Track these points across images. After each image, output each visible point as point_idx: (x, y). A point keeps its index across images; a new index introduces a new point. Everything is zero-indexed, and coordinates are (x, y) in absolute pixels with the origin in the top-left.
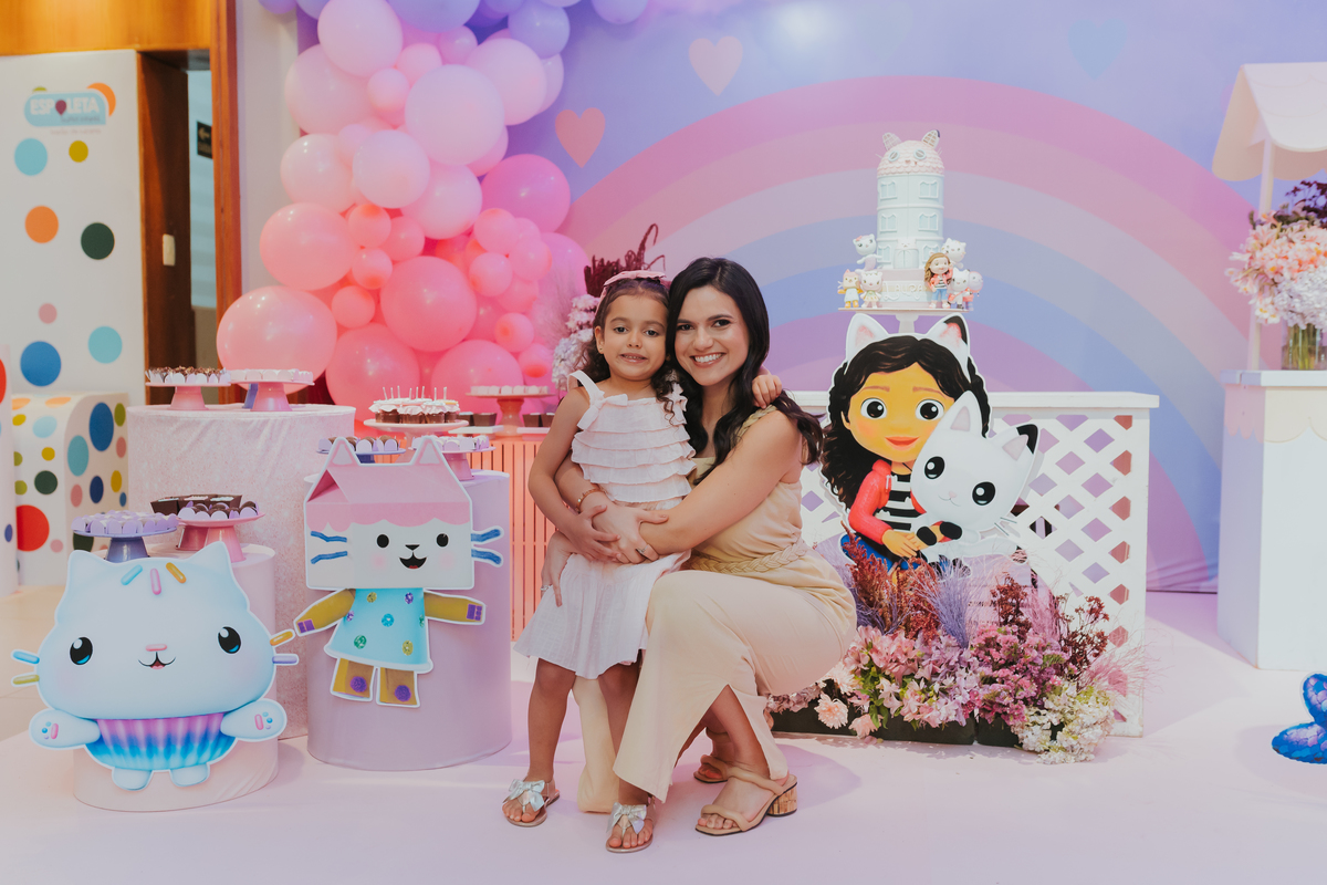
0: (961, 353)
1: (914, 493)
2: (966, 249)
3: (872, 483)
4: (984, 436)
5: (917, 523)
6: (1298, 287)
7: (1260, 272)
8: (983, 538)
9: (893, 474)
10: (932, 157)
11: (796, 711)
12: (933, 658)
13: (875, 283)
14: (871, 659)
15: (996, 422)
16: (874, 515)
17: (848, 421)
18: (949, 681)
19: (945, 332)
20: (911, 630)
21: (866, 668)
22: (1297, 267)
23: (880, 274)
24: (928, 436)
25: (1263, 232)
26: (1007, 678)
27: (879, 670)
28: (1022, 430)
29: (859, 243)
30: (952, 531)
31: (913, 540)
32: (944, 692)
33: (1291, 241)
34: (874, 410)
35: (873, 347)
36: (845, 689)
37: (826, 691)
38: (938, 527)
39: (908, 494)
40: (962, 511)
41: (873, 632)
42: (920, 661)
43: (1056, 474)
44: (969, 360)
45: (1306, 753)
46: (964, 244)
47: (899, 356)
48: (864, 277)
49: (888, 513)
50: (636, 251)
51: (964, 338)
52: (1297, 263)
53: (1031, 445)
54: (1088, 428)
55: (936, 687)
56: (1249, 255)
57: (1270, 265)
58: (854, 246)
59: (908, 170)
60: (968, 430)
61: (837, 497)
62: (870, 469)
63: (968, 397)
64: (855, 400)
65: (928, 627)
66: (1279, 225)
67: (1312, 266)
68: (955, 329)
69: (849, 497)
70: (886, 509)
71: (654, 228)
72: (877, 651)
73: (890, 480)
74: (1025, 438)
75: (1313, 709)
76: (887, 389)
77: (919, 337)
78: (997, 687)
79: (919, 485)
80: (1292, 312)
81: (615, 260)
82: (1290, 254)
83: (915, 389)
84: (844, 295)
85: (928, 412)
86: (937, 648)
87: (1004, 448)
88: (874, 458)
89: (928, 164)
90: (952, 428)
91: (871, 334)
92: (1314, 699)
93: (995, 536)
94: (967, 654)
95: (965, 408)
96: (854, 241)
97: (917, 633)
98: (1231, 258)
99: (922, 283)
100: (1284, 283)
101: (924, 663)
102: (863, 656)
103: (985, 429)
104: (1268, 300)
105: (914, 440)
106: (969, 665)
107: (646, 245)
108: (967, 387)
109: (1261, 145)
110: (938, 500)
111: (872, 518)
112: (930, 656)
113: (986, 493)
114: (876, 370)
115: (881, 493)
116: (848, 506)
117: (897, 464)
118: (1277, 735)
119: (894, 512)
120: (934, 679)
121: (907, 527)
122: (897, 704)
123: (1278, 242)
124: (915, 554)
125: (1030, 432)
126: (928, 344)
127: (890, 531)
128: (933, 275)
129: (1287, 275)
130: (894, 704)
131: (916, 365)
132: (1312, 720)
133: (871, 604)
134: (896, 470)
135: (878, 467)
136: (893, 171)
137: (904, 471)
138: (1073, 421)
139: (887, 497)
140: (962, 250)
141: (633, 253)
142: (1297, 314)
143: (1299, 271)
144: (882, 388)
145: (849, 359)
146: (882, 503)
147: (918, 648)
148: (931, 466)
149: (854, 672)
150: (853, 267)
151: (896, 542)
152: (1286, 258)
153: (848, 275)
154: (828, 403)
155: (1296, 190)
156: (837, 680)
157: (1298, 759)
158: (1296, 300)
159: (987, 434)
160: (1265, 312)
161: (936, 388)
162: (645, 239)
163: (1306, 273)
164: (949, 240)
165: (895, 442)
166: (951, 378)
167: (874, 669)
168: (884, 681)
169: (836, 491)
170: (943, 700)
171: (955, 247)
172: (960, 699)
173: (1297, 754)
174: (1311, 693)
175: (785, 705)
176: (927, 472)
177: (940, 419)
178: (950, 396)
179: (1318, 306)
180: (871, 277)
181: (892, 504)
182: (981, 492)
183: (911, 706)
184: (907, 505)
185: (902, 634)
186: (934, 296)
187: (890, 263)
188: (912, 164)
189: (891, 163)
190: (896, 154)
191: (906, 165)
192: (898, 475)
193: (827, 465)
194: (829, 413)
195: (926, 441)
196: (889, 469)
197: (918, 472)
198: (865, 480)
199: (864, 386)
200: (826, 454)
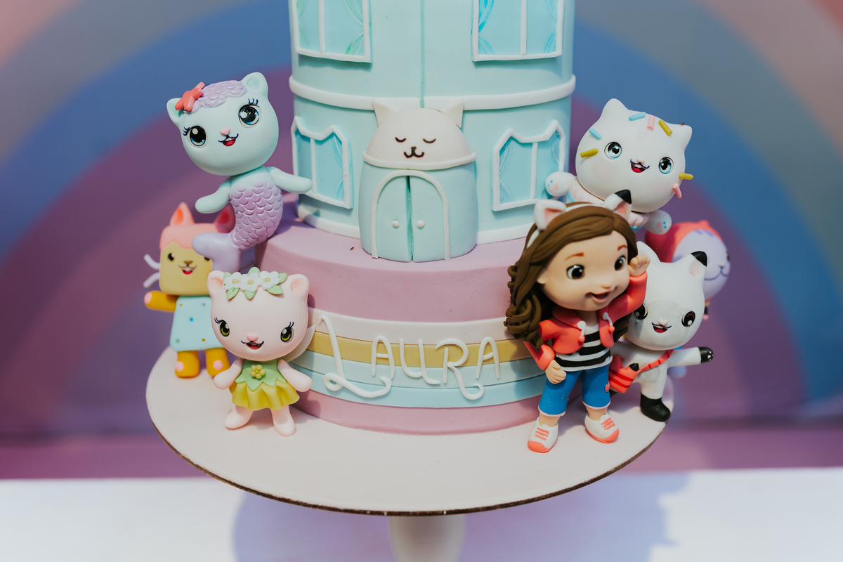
29: (193, 121)
128: (551, 308)
187: (348, 211)
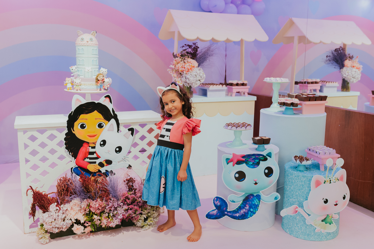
0: (110, 107)
1: (97, 152)
2: (107, 71)
3: (83, 150)
4: (118, 132)
5: (98, 161)
6: (188, 76)
7: (177, 71)
8: (118, 163)
9: (90, 147)
10: (95, 41)
11: (65, 231)
12: (110, 206)
13: (79, 83)
14: (90, 210)
15: (121, 128)
16: (84, 160)
17: (74, 131)
18: (115, 212)
19: (105, 100)
20: (101, 198)
21: (88, 213)
22: (187, 70)
23: (80, 80)
24: (101, 133)
25: (178, 59)
26: (132, 208)
27: (93, 213)
28: (129, 130)
29: (72, 68)
30: (109, 162)
31: (97, 167)
32: (114, 216)
33: (184, 62)
34: (83, 126)
35: (81, 106)
36: (82, 221)
37: (75, 223)
38: (105, 161)
39: (95, 152)
40: (112, 156)
41: (90, 201)
42: (105, 207)
43: (139, 141)
44: (113, 109)
45: (214, 217)
46: (107, 70)
47: (90, 108)
48: (75, 80)
49: (89, 159)
51: (111, 102)
52: (187, 69)
53: (132, 134)
54: (147, 128)
55: (111, 214)
56: (174, 66)
57: (180, 69)
58: (70, 69)
59: (88, 44)
60: (113, 131)
61: (71, 156)
62: (82, 146)
63: (113, 121)
64: (76, 124)
65: (107, 196)
66: (182, 58)
67: (191, 70)
68: (108, 99)
69: (75, 156)
70: (88, 158)
72: (92, 207)
73: (89, 148)
74: (130, 132)
75: (216, 206)
76: (87, 119)
77: (96, 102)
78: (130, 212)
79: (99, 149)
80: (186, 83)
82: (185, 67)
83: (96, 119)
84: (67, 86)
85: (100, 126)
86: (111, 202)
87: (124, 135)
88: (83, 142)
89: (94, 43)
90: (108, 130)
91: (80, 101)
92: (216, 203)
93: (122, 162)
94: (119, 202)
95: (112, 124)
96: (70, 68)
97: (103, 198)
98: (170, 67)
99: (94, 83)
100: (184, 75)
101: (107, 208)
102: (87, 209)
103: (118, 130)
104: (180, 79)
105: (96, 135)
106: (120, 206)
108: (112, 117)
109: (174, 32)
110: (104, 153)
111: (83, 161)
112: (108, 205)
113: (119, 150)
114: (83, 113)
115: (86, 153)
116: (75, 158)
117: (91, 143)
118: (207, 213)
119: (90, 158)
120: (110, 212)
121: (95, 163)
122: (99, 222)
123: (182, 62)
124: (98, 171)
125: (132, 130)
126: (99, 104)
127: (89, 165)
128: (98, 80)
129: (185, 72)
130: (98, 223)
131: (96, 111)
132: (215, 208)
133: (88, 192)
134: (90, 145)
135: (85, 145)
136: (83, 44)
137: (93, 145)
138: (143, 125)
139: (88, 154)
140: (106, 72)
142: (187, 83)
143: (188, 72)
144: (85, 119)
145: (73, 110)
146: (87, 156)
147: (104, 203)
148: (102, 143)
149: (84, 215)
150: (70, 76)
151: (92, 168)
152: (185, 68)
153: (67, 79)
154: (67, 125)
155: (183, 46)
156: (79, 219)
157: (212, 219)
158: (187, 80)
159: (119, 132)
160: (179, 82)
161: (103, 118)
163: (189, 72)
164: (102, 68)
165: (90, 136)
166: (108, 115)
167: (91, 213)
168: (95, 217)
169: (71, 154)
170: (114, 218)
171: (104, 70)
172: (119, 217)
173: (212, 218)
174: (215, 202)
175: (61, 229)
176: (101, 145)
177: (104, 128)
178: (107, 120)
179: (193, 82)
180: (77, 81)
181: (89, 156)
182: (117, 149)
183: (104, 223)
184: (95, 156)
185: (99, 200)
186: (99, 87)
187: (82, 75)
188: (89, 43)
189: (81, 41)
190: (83, 39)
191: (87, 43)
192: (91, 147)
193: (67, 146)
194: (67, 129)
195: (100, 135)
196: (89, 145)
197: (98, 145)
198: (81, 149)
199: (79, 119)
200: (67, 142)
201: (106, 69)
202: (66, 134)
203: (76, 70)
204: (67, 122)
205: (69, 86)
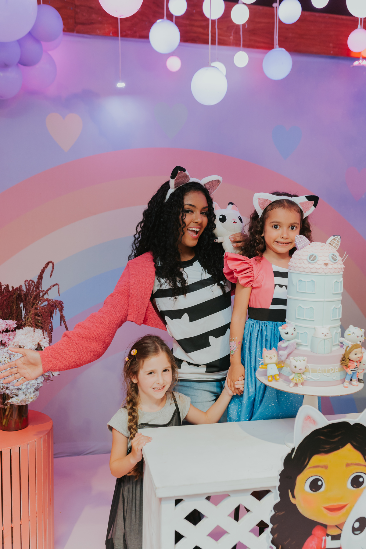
3: (311, 545)
9: (328, 535)
10: (339, 261)
13: (303, 369)
17: (294, 497)
23: (306, 359)
29: (286, 331)
34: (315, 486)
35: (316, 433)
46: (363, 330)
47: (336, 439)
48: (294, 362)
50: (36, 280)
59: (326, 271)
64: (300, 479)
71: (51, 265)
73: (326, 540)
76: (326, 467)
77: (352, 422)
81: (18, 286)
83: (348, 465)
85: (357, 482)
88: (314, 524)
89: (338, 266)
91: (314, 422)
99: (337, 366)
105: (344, 506)
107: (44, 276)
114: (318, 452)
117: (331, 527)
126: (358, 427)
131: (349, 446)
134: (330, 531)
135: (317, 532)
136: (313, 271)
137: (335, 532)
141: (32, 281)
144: (322, 467)
145: (296, 444)
148: (357, 525)
153: (267, 352)
154: (278, 484)
161: (363, 462)
162: (43, 271)
165: (331, 509)
176: (354, 530)
177: (364, 488)
180: (300, 363)
187: (308, 346)
188: (330, 266)
189: (310, 263)
190: (315, 256)
191: (325, 267)
192: (332, 536)
193: (276, 536)
194: (279, 493)
195: (354, 506)
196: (325, 531)
197: (347, 531)
198: (306, 543)
199: (308, 466)
200: (276, 526)
201: (361, 327)
202: (276, 507)
203: (295, 333)
204: (280, 475)
205: (273, 370)
